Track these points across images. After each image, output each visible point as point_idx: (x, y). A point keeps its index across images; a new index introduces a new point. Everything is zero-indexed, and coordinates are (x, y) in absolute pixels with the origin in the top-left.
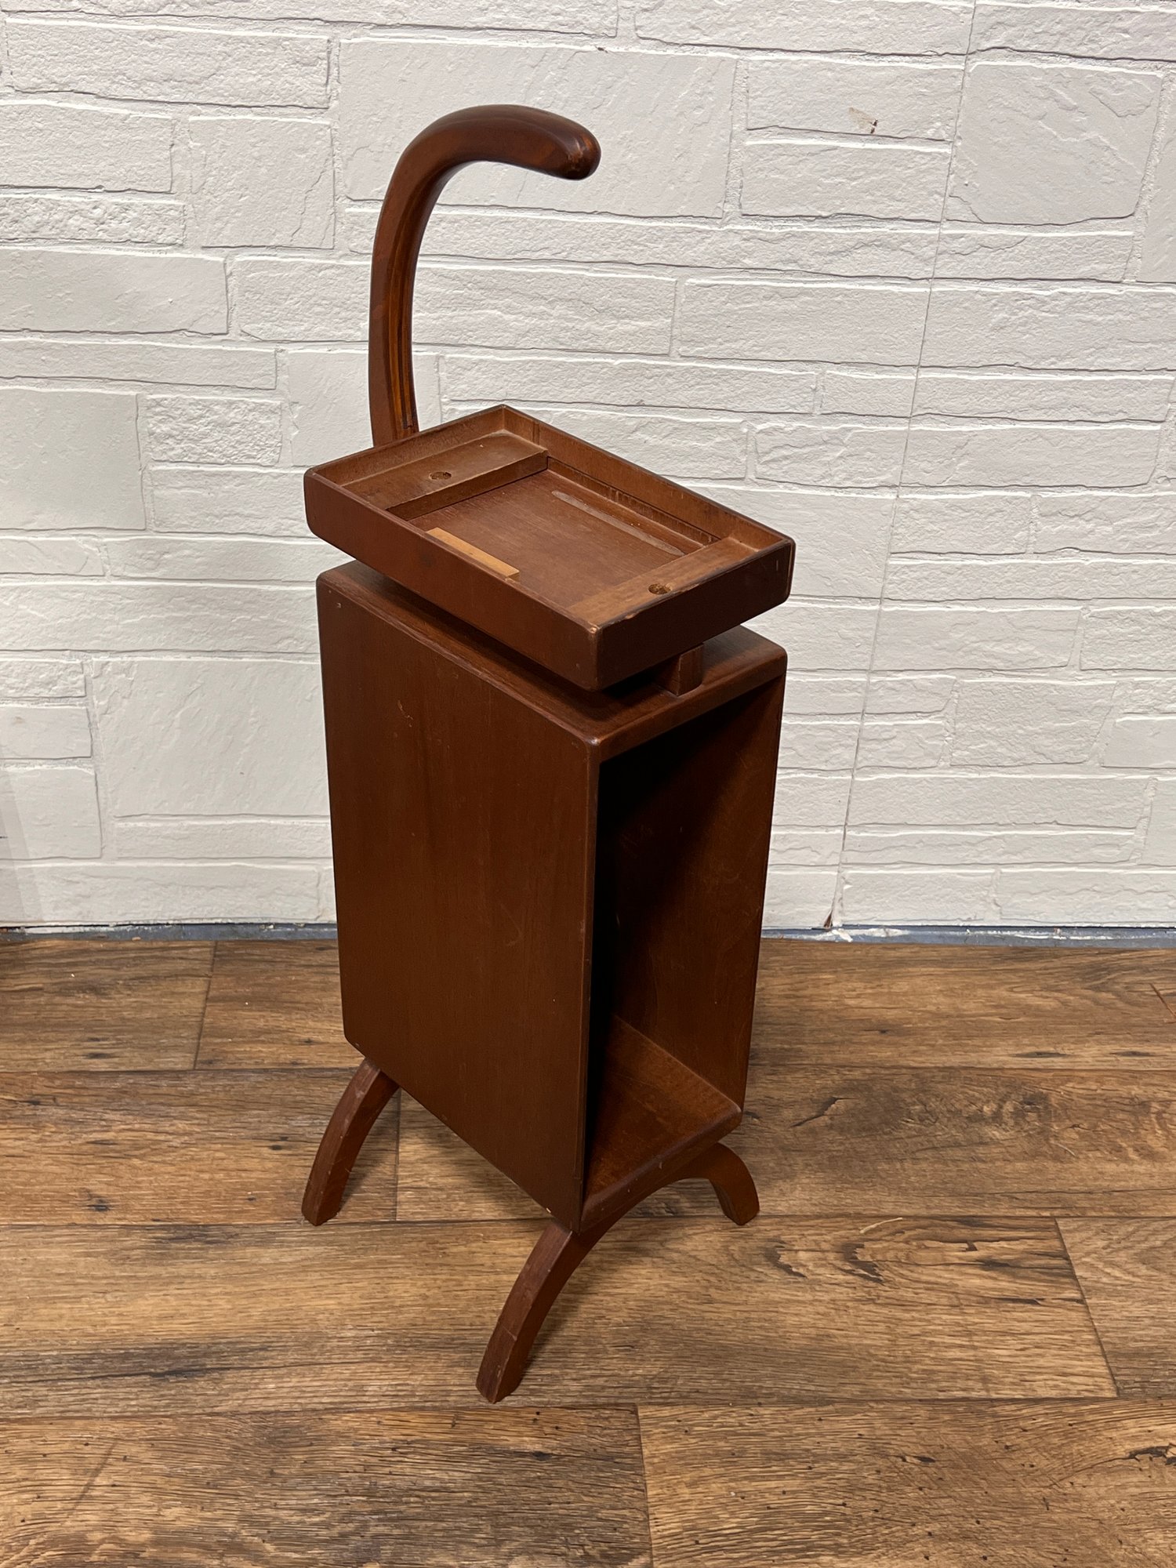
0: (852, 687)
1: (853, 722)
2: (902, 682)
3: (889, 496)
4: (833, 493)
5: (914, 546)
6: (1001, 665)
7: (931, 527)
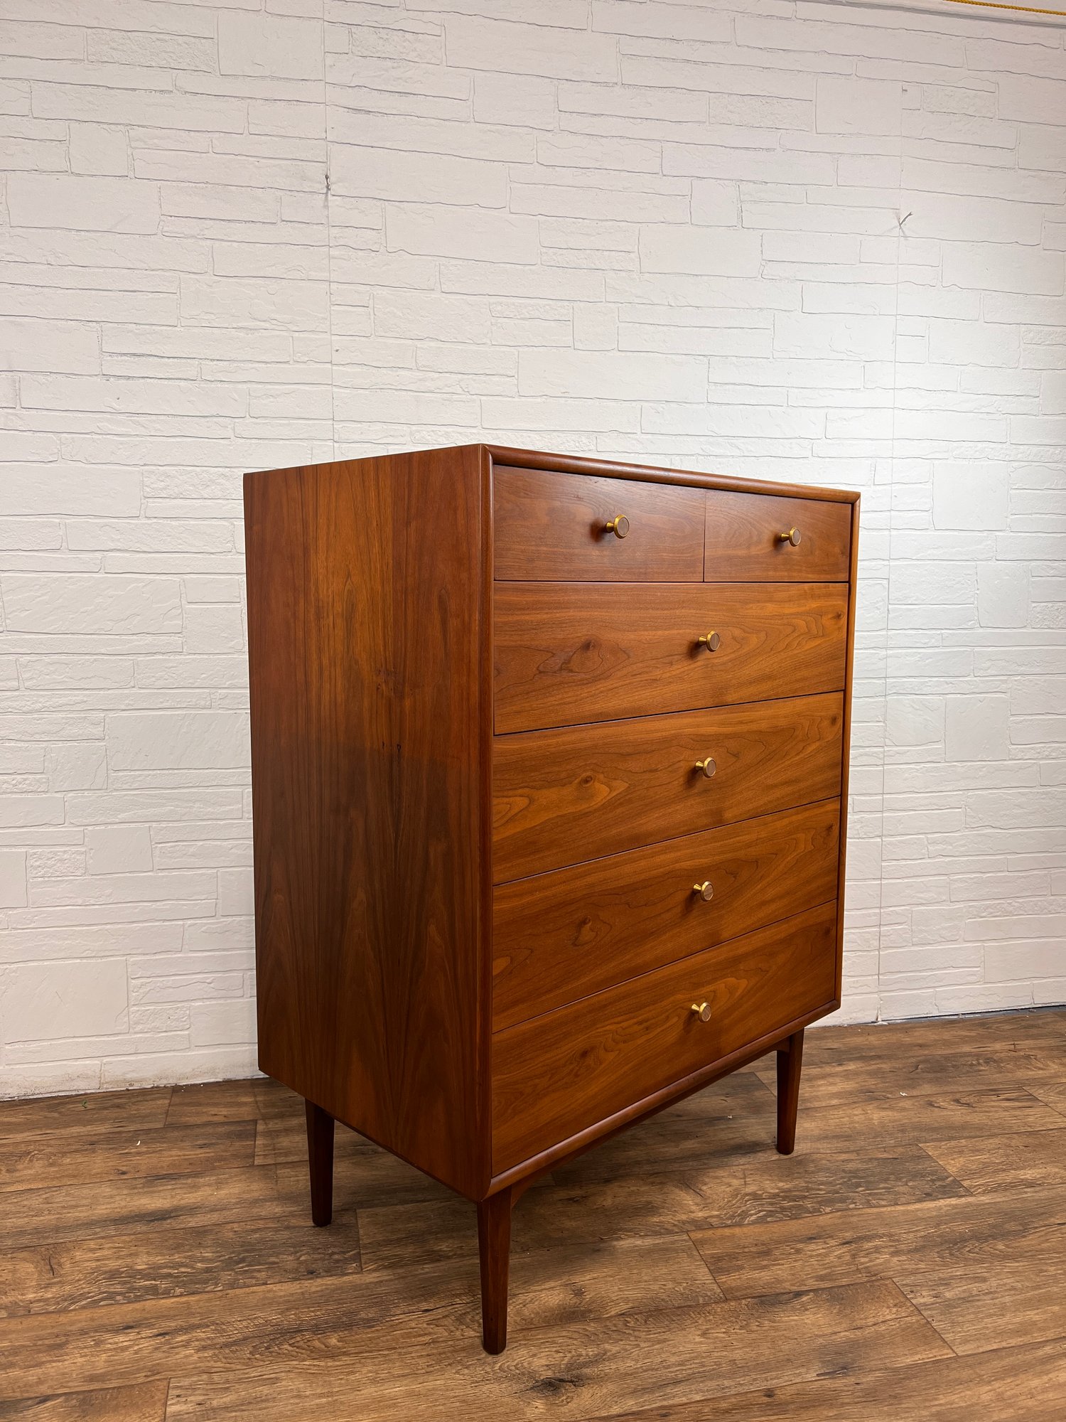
0: (875, 914)
1: (876, 929)
2: (891, 911)
3: (879, 840)
4: (860, 840)
5: (889, 858)
6: (924, 902)
7: (894, 850)
